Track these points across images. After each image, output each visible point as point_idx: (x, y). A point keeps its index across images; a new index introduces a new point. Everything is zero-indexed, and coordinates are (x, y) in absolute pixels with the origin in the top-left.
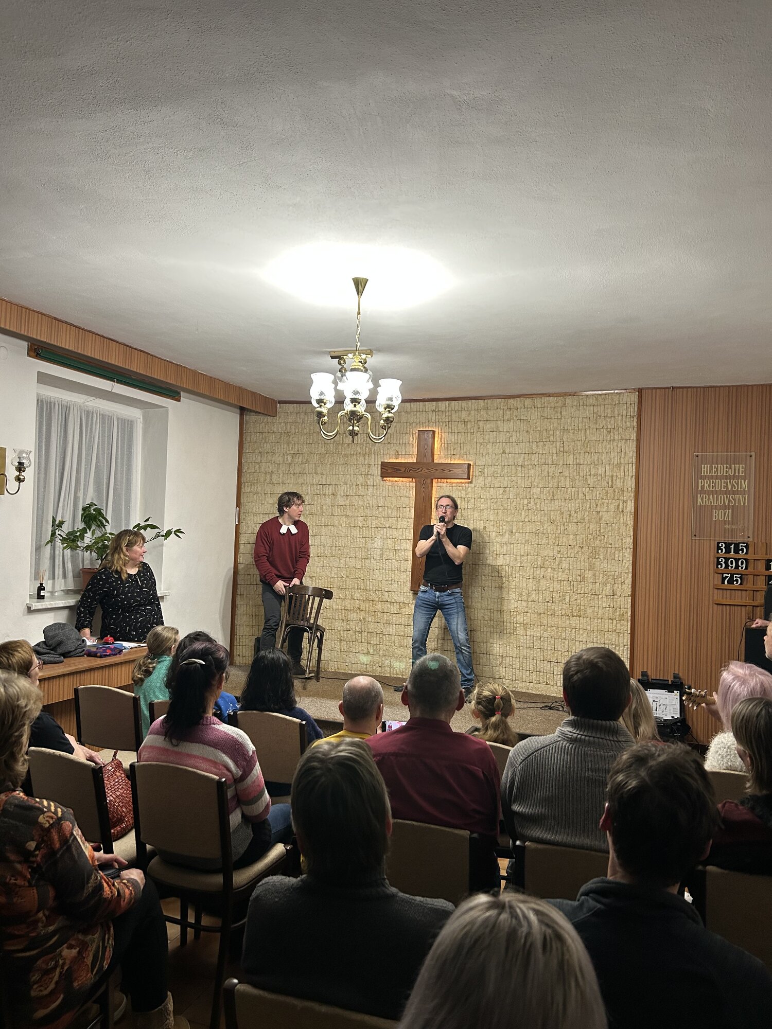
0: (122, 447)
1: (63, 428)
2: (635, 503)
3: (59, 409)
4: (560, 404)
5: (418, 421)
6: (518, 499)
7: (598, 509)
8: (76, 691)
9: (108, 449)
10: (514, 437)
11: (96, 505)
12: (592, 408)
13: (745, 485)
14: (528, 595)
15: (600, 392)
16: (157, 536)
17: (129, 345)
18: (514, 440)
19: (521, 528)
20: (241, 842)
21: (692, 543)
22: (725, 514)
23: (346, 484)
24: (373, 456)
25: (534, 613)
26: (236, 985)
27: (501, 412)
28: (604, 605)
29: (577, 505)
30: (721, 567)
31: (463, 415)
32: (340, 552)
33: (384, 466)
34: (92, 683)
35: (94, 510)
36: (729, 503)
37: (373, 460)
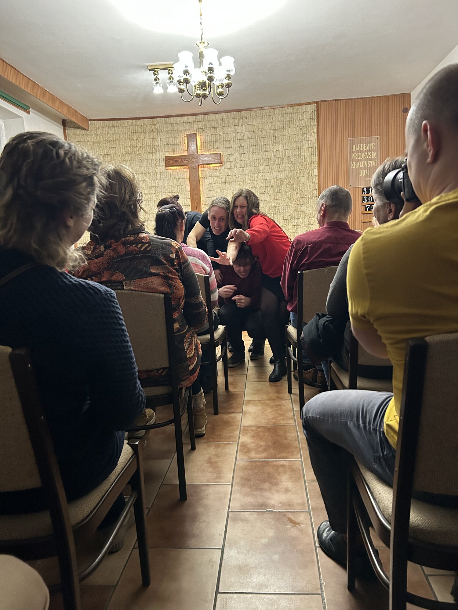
2: (318, 170)
4: (271, 114)
5: (185, 129)
6: (251, 174)
7: (298, 175)
10: (246, 136)
12: (291, 115)
18: (246, 138)
22: (365, 172)
23: (142, 173)
24: (158, 153)
27: (237, 120)
29: (286, 174)
30: (365, 202)
31: (214, 123)
33: (167, 159)
36: (367, 166)
37: (158, 156)
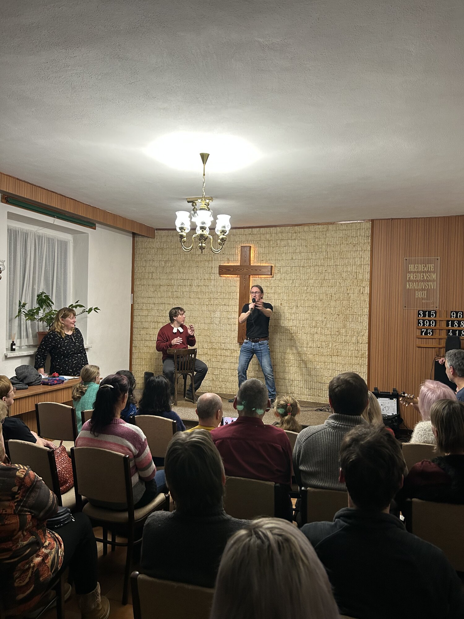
0: (61, 258)
1: (24, 247)
2: (370, 288)
3: (21, 235)
4: (325, 229)
5: (241, 240)
6: (301, 287)
7: (348, 292)
8: (37, 406)
9: (52, 259)
10: (298, 250)
11: (45, 293)
12: (344, 231)
13: (434, 276)
14: (307, 344)
15: (349, 222)
16: (84, 311)
17: (64, 195)
18: (298, 251)
19: (303, 304)
20: (138, 493)
21: (403, 311)
22: (423, 294)
23: (198, 279)
24: (214, 262)
25: (311, 354)
26: (138, 575)
27: (290, 234)
28: (352, 349)
29: (336, 290)
30: (421, 325)
31: (268, 236)
32: (195, 320)
33: (221, 267)
34: (46, 401)
35: (44, 296)
36: (425, 287)
37: (214, 264)
